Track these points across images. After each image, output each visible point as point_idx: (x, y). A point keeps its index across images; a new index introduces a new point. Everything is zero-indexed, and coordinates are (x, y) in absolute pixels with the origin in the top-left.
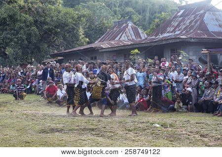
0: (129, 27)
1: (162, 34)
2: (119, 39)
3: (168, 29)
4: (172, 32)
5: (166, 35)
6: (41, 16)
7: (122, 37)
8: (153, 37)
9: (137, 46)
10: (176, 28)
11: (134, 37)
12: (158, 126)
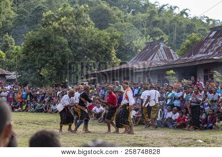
0: (161, 48)
1: (194, 55)
2: (152, 59)
3: (201, 50)
4: (204, 53)
5: (199, 56)
6: (74, 38)
7: (155, 58)
8: (186, 58)
9: (171, 67)
10: (208, 49)
11: (166, 58)
12: (201, 141)
